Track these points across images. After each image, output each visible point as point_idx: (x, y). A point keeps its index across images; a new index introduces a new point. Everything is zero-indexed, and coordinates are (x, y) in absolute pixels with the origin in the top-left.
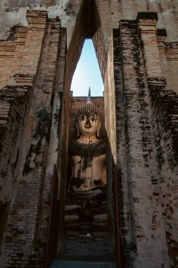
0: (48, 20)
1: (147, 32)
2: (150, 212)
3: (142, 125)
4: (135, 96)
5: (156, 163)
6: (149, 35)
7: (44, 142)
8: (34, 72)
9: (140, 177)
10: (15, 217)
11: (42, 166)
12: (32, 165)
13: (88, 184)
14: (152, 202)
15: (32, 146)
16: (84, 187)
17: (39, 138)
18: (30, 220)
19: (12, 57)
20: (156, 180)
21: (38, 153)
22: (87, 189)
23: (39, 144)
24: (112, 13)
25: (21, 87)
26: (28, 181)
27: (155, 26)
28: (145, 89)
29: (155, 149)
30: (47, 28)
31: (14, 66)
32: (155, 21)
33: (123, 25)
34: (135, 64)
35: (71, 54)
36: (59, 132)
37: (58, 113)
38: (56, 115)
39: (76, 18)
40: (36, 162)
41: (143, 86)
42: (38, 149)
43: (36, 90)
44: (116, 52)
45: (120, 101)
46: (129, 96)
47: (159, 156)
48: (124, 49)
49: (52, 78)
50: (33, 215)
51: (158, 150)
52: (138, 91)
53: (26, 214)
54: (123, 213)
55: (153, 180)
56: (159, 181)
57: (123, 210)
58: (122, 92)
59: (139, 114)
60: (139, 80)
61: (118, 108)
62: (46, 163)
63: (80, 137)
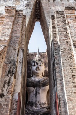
0: (17, 11)
1: (70, 17)
3: (71, 67)
4: (66, 51)
6: (72, 18)
7: (13, 78)
8: (8, 39)
12: (5, 93)
15: (5, 81)
16: (36, 107)
17: (10, 76)
21: (9, 85)
23: (10, 80)
24: (51, 8)
25: (1, 46)
26: (2, 104)
28: (71, 47)
30: (16, 15)
32: (74, 11)
33: (57, 13)
34: (65, 33)
35: (29, 29)
36: (21, 72)
37: (21, 61)
38: (20, 62)
39: (31, 10)
40: (8, 91)
41: (70, 45)
42: (9, 83)
43: (9, 48)
44: (54, 27)
45: (57, 54)
46: (62, 51)
48: (58, 25)
49: (18, 42)
52: (67, 48)
58: (58, 49)
59: (69, 61)
60: (67, 42)
61: (56, 58)
62: (14, 91)
63: (33, 76)
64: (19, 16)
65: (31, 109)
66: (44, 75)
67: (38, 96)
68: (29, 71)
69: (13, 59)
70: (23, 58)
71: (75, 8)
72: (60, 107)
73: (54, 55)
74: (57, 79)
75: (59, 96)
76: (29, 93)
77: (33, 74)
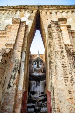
0: (21, 22)
2: (69, 107)
3: (63, 65)
4: (59, 52)
5: (71, 84)
6: (64, 27)
7: (17, 74)
8: (14, 43)
9: (63, 91)
10: (3, 110)
11: (16, 85)
12: (12, 85)
13: (38, 94)
14: (69, 103)
15: (12, 76)
16: (36, 95)
18: (10, 111)
19: (5, 37)
20: (71, 92)
21: (14, 79)
22: (38, 96)
23: (15, 75)
24: (48, 19)
25: (8, 49)
26: (10, 92)
27: (66, 23)
28: (63, 50)
29: (70, 77)
30: (20, 25)
31: (6, 41)
33: (53, 23)
34: (58, 38)
35: (30, 36)
36: (24, 69)
38: (23, 61)
39: (32, 21)
40: (13, 83)
41: (63, 48)
42: (14, 77)
43: (14, 50)
44: (50, 34)
45: (52, 55)
46: (56, 53)
47: (72, 80)
48: (53, 32)
49: (21, 45)
50: (12, 109)
51: (71, 77)
52: (60, 50)
53: (8, 108)
54: (55, 108)
55: (69, 92)
56: (72, 92)
57: (55, 107)
58: (53, 51)
59: (62, 60)
60: (60, 45)
61: (52, 58)
62: (18, 84)
63: (34, 72)
64: (23, 26)
66: (43, 71)
67: (38, 87)
69: (17, 59)
71: (66, 19)
72: (54, 96)
73: (50, 56)
74: (51, 74)
75: (53, 87)
76: (31, 85)
77: (34, 71)
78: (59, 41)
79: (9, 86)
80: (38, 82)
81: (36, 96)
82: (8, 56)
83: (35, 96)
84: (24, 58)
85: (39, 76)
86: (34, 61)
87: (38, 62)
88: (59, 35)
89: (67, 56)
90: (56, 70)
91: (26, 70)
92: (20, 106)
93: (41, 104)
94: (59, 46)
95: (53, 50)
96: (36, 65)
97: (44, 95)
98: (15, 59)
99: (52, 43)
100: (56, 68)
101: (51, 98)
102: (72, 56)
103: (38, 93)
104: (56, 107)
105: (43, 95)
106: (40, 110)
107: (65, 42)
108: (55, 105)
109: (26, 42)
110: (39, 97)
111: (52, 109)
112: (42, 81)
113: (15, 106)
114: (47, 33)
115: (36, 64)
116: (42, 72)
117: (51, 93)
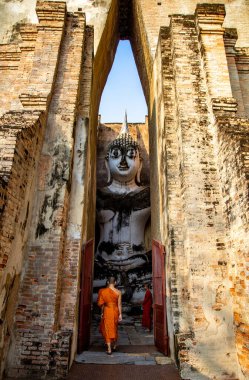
0: (68, 15)
1: (210, 33)
2: (214, 286)
4: (194, 124)
5: (224, 221)
6: (213, 37)
7: (63, 192)
8: (47, 91)
9: (201, 241)
10: (27, 295)
11: (61, 225)
12: (48, 224)
14: (216, 274)
15: (47, 197)
16: (119, 254)
18: (48, 299)
19: (15, 68)
20: (223, 244)
21: (55, 208)
22: (123, 257)
23: (57, 195)
24: (159, 4)
25: (30, 112)
26: (44, 247)
27: (221, 24)
28: (208, 115)
29: (223, 201)
30: (66, 26)
32: (221, 17)
33: (177, 21)
34: (193, 77)
35: (100, 62)
36: (84, 177)
37: (82, 149)
38: (79, 151)
39: (107, 11)
40: (53, 219)
41: (206, 110)
42: (55, 202)
43: (50, 116)
44: (166, 61)
45: (172, 131)
46: (185, 125)
47: (228, 211)
48: (177, 56)
49: (74, 99)
50: (52, 293)
51: (227, 202)
52: (198, 117)
53: (42, 291)
54: (176, 290)
55: (219, 245)
56: (227, 246)
57: (176, 286)
58: (175, 119)
59: (200, 150)
60: (199, 101)
61: (169, 142)
62: (67, 221)
63: (111, 182)
64: (75, 30)
65: (107, 259)
66: (139, 180)
67: (123, 229)
68: (102, 172)
69: (62, 143)
70: (87, 141)
71: (224, 9)
72: (174, 255)
73: (164, 135)
74: (169, 192)
75: (172, 231)
76: (103, 224)
77: (112, 178)
78: (197, 86)
79: (41, 230)
80: (123, 215)
81: (118, 258)
82: (32, 136)
83: (115, 256)
84: (84, 141)
85: (127, 197)
86: (112, 147)
87: (124, 152)
88: (196, 66)
89: (219, 136)
90: (182, 180)
91: (89, 179)
92: (75, 286)
93: (134, 281)
94: (196, 104)
95: (174, 114)
96: (119, 160)
97: (144, 252)
98: (56, 144)
99: (173, 91)
100: (182, 174)
101: (164, 263)
102: (232, 137)
103: (125, 248)
104: (178, 286)
105: (139, 253)
106: (131, 296)
107: (214, 91)
108: (175, 281)
109: (88, 85)
110: (129, 261)
111: (168, 294)
112: (139, 212)
113: (62, 287)
114: (156, 55)
115: (116, 157)
116: (138, 184)
117: (167, 247)
